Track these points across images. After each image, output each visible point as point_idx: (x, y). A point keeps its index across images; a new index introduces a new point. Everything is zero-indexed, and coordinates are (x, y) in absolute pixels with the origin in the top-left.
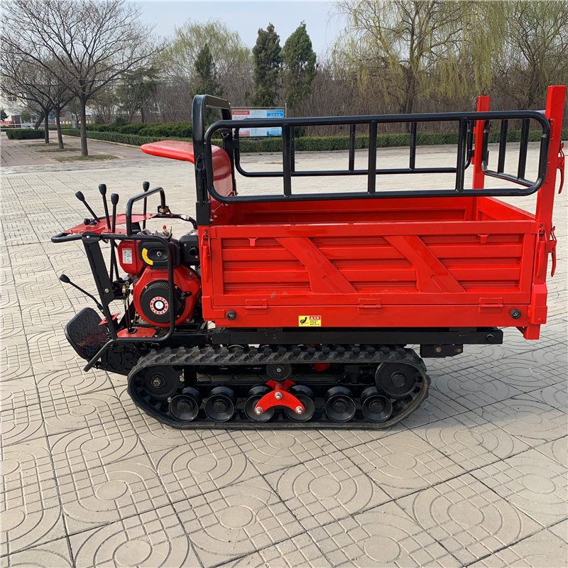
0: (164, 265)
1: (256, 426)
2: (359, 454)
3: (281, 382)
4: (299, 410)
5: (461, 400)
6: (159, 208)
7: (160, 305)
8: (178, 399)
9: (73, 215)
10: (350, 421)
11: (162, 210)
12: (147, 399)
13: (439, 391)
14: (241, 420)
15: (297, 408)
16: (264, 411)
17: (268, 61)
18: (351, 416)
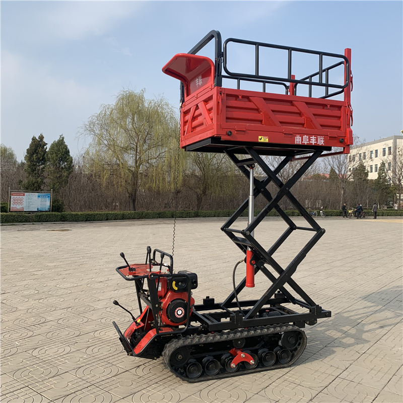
1: (232, 374)
3: (239, 349)
10: (274, 365)
12: (174, 367)
15: (251, 361)
16: (236, 366)
17: (39, 160)
18: (273, 362)
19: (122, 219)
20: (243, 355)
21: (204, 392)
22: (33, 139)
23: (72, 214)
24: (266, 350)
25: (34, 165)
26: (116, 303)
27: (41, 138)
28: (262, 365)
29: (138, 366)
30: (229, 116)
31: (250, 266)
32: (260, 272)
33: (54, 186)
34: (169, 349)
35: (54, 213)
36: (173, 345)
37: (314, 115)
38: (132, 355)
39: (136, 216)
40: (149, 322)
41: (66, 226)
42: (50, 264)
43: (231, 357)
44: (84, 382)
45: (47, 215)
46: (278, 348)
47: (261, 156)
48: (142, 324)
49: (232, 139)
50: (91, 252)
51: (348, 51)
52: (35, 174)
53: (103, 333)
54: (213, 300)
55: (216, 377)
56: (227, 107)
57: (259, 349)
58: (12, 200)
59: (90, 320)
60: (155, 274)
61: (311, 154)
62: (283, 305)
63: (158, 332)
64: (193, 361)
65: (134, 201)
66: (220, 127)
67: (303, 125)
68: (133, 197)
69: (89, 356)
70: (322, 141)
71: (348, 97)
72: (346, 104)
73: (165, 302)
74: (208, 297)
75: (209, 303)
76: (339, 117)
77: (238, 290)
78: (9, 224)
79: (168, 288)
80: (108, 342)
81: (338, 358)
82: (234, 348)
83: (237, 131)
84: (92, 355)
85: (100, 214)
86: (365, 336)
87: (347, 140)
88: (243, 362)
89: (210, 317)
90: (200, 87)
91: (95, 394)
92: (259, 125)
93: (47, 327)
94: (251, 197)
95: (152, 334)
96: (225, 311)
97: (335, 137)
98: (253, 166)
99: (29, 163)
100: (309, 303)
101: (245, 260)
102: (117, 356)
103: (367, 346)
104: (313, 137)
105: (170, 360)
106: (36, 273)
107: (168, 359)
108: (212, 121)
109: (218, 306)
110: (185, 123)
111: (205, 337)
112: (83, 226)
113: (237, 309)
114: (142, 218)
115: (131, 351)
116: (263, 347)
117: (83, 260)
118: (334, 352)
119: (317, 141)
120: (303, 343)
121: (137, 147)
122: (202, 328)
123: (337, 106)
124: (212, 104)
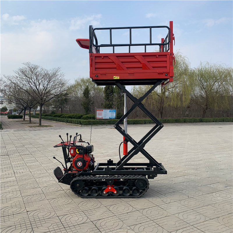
0: (82, 153)
1: (104, 197)
2: (131, 203)
3: (111, 185)
4: (115, 192)
5: (160, 192)
6: (79, 139)
7: (80, 164)
8: (83, 190)
9: (41, 146)
10: (129, 196)
11: (80, 140)
12: (75, 190)
13: (154, 191)
14: (100, 196)
17: (110, 93)
20: (110, 188)
25: (108, 95)
26: (54, 158)
30: (97, 67)
33: (118, 105)
35: (117, 120)
37: (148, 62)
49: (99, 79)
52: (109, 100)
55: (96, 197)
56: (96, 63)
58: (97, 113)
68: (161, 111)
72: (169, 54)
73: (74, 159)
74: (110, 159)
75: (110, 162)
76: (166, 61)
78: (95, 125)
83: (101, 74)
97: (162, 73)
114: (166, 123)
123: (164, 55)
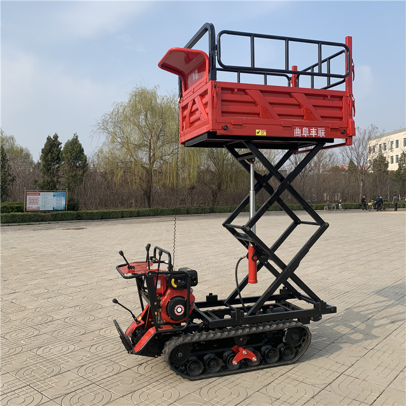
1: (234, 372)
3: (241, 346)
10: (277, 362)
15: (253, 358)
16: (238, 363)
17: (53, 160)
18: (277, 359)
19: (137, 216)
20: (244, 352)
21: (204, 390)
22: (48, 139)
23: (88, 213)
24: (270, 347)
25: (49, 165)
26: (115, 301)
27: (56, 137)
28: (265, 362)
29: (141, 364)
30: (225, 110)
31: (253, 262)
32: (264, 268)
33: (69, 184)
34: (169, 347)
35: (69, 212)
36: (173, 343)
37: (314, 106)
38: (132, 353)
39: (151, 213)
40: (150, 320)
41: (82, 224)
42: (62, 263)
43: (232, 354)
44: (86, 380)
45: (62, 214)
46: (282, 345)
47: (259, 150)
48: (143, 322)
49: (229, 134)
50: (103, 250)
51: (349, 39)
52: (51, 173)
53: (109, 331)
54: (216, 297)
55: (218, 374)
56: (223, 101)
57: (262, 346)
58: (28, 200)
59: (96, 318)
60: (153, 272)
61: (313, 147)
62: (288, 301)
63: (157, 330)
64: (194, 358)
65: (149, 198)
66: (215, 121)
67: (303, 116)
68: (148, 195)
69: (93, 354)
70: (323, 133)
71: (349, 86)
72: (347, 94)
73: (164, 300)
74: (212, 294)
75: (212, 300)
76: (341, 108)
77: (241, 287)
78: (25, 224)
79: (167, 285)
80: (112, 340)
81: (345, 355)
82: (236, 345)
83: (233, 125)
84: (96, 353)
85: (115, 212)
86: (374, 332)
87: (349, 132)
88: (245, 359)
89: (212, 314)
90: (196, 81)
91: (95, 393)
92: (256, 118)
93: (54, 326)
94: (252, 192)
95: (152, 331)
96: (228, 308)
97: (337, 129)
98: (253, 160)
99: (44, 163)
100: (313, 298)
101: (247, 256)
102: (121, 354)
103: (376, 341)
104: (313, 129)
105: (170, 358)
106: (47, 272)
107: (167, 357)
108: (208, 116)
109: (221, 303)
110: (184, 118)
111: (205, 334)
112: (98, 224)
113: (240, 306)
114: (157, 215)
115: (131, 349)
116: (266, 343)
117: (95, 258)
118: (340, 348)
119: (317, 133)
120: (307, 340)
121: (150, 143)
122: (203, 325)
123: (339, 96)
124: (208, 98)
